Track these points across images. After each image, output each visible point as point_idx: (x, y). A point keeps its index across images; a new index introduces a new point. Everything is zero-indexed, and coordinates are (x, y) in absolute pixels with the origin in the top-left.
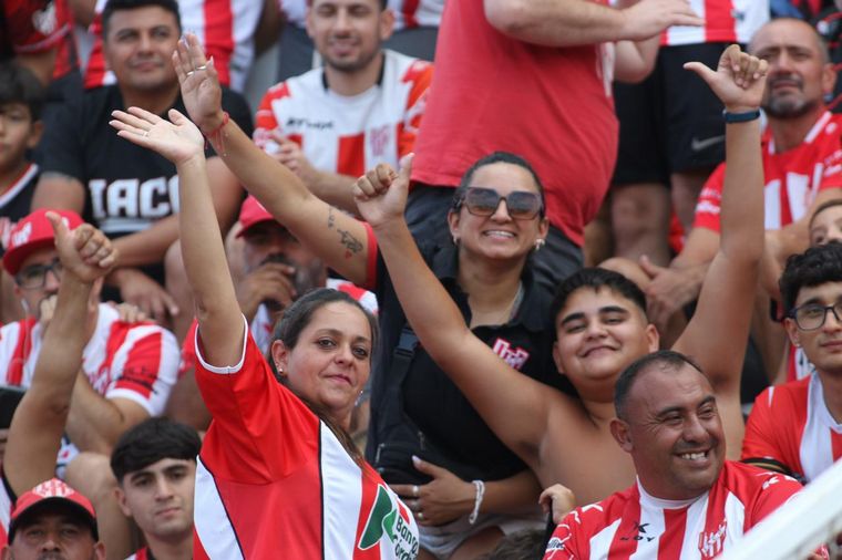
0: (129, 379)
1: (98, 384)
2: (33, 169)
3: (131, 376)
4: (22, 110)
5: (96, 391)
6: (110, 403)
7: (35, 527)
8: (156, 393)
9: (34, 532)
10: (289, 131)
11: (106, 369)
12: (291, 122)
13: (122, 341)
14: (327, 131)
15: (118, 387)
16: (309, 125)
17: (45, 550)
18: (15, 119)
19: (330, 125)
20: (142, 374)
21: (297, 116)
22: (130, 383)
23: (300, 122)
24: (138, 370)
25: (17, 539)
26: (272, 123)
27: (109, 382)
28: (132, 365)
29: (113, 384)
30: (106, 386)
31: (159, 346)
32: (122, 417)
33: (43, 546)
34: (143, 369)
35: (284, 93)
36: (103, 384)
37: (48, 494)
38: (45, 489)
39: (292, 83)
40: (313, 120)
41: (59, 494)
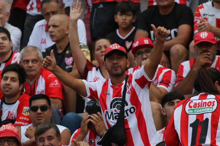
0: (163, 83)
1: (155, 83)
2: (134, 28)
3: (163, 82)
4: (130, 13)
5: (154, 85)
6: (158, 88)
7: (111, 57)
8: (170, 86)
9: (111, 58)
10: (204, 17)
11: (157, 79)
12: (204, 15)
13: (161, 72)
14: (213, 17)
15: (160, 84)
16: (209, 15)
17: (114, 63)
18: (128, 15)
19: (214, 15)
20: (166, 81)
21: (206, 13)
22: (163, 84)
23: (207, 15)
24: (166, 80)
25: (106, 60)
26: (199, 15)
27: (158, 83)
28: (164, 79)
29: (159, 84)
30: (157, 84)
31: (171, 74)
32: (161, 93)
33: (113, 62)
34: (167, 80)
35: (202, 7)
36: (156, 83)
37: (114, 48)
38: (113, 46)
39: (204, 4)
40: (210, 14)
41: (117, 48)
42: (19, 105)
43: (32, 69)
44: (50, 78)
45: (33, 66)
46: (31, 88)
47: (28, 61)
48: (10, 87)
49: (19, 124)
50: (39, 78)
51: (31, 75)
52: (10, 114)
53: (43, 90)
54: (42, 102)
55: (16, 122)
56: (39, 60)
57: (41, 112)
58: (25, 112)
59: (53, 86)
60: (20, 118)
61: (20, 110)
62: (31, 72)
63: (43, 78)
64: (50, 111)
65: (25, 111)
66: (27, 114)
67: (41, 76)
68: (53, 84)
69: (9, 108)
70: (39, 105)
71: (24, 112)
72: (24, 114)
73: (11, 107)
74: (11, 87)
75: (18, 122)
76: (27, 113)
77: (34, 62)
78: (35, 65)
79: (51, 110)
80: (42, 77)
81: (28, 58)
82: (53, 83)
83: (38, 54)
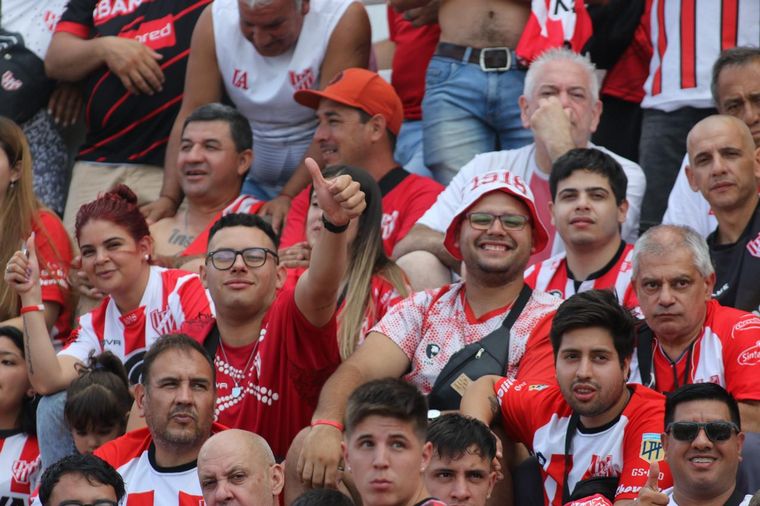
42: (627, 429)
43: (672, 310)
44: (738, 333)
45: (674, 300)
46: (675, 369)
47: (656, 284)
48: (590, 385)
49: (630, 492)
50: (701, 334)
51: (670, 332)
52: (597, 465)
53: (717, 376)
54: (711, 411)
55: (621, 489)
56: (697, 276)
57: (710, 444)
58: (650, 452)
59: (752, 360)
60: (634, 473)
61: (630, 445)
62: (670, 320)
63: (715, 336)
64: (738, 446)
65: (648, 448)
66: (657, 457)
67: (708, 329)
68: (752, 355)
69: (593, 442)
70: (702, 419)
71: (644, 453)
72: (645, 457)
73: (602, 439)
74: (597, 385)
75: (625, 487)
76: (654, 453)
77: (679, 285)
78: (682, 296)
79: (739, 442)
80: (712, 331)
81: (659, 272)
82: (751, 352)
83: (693, 255)
